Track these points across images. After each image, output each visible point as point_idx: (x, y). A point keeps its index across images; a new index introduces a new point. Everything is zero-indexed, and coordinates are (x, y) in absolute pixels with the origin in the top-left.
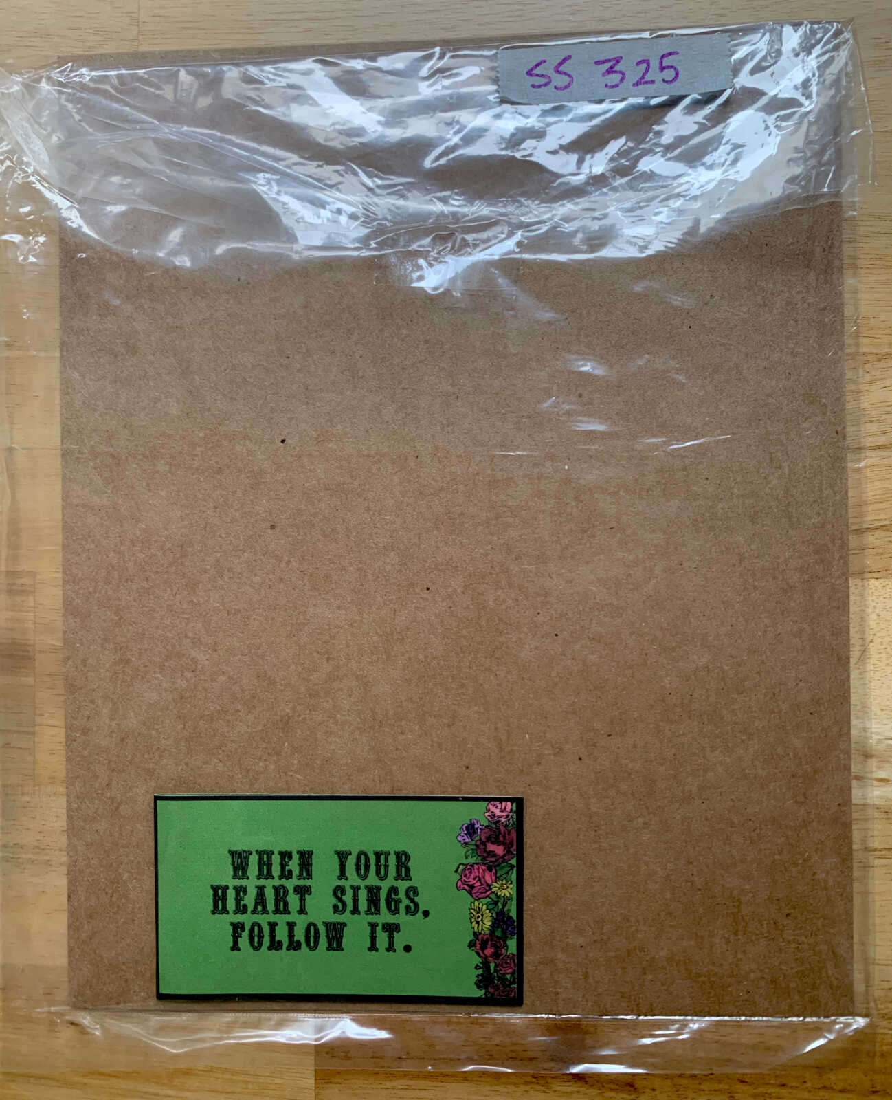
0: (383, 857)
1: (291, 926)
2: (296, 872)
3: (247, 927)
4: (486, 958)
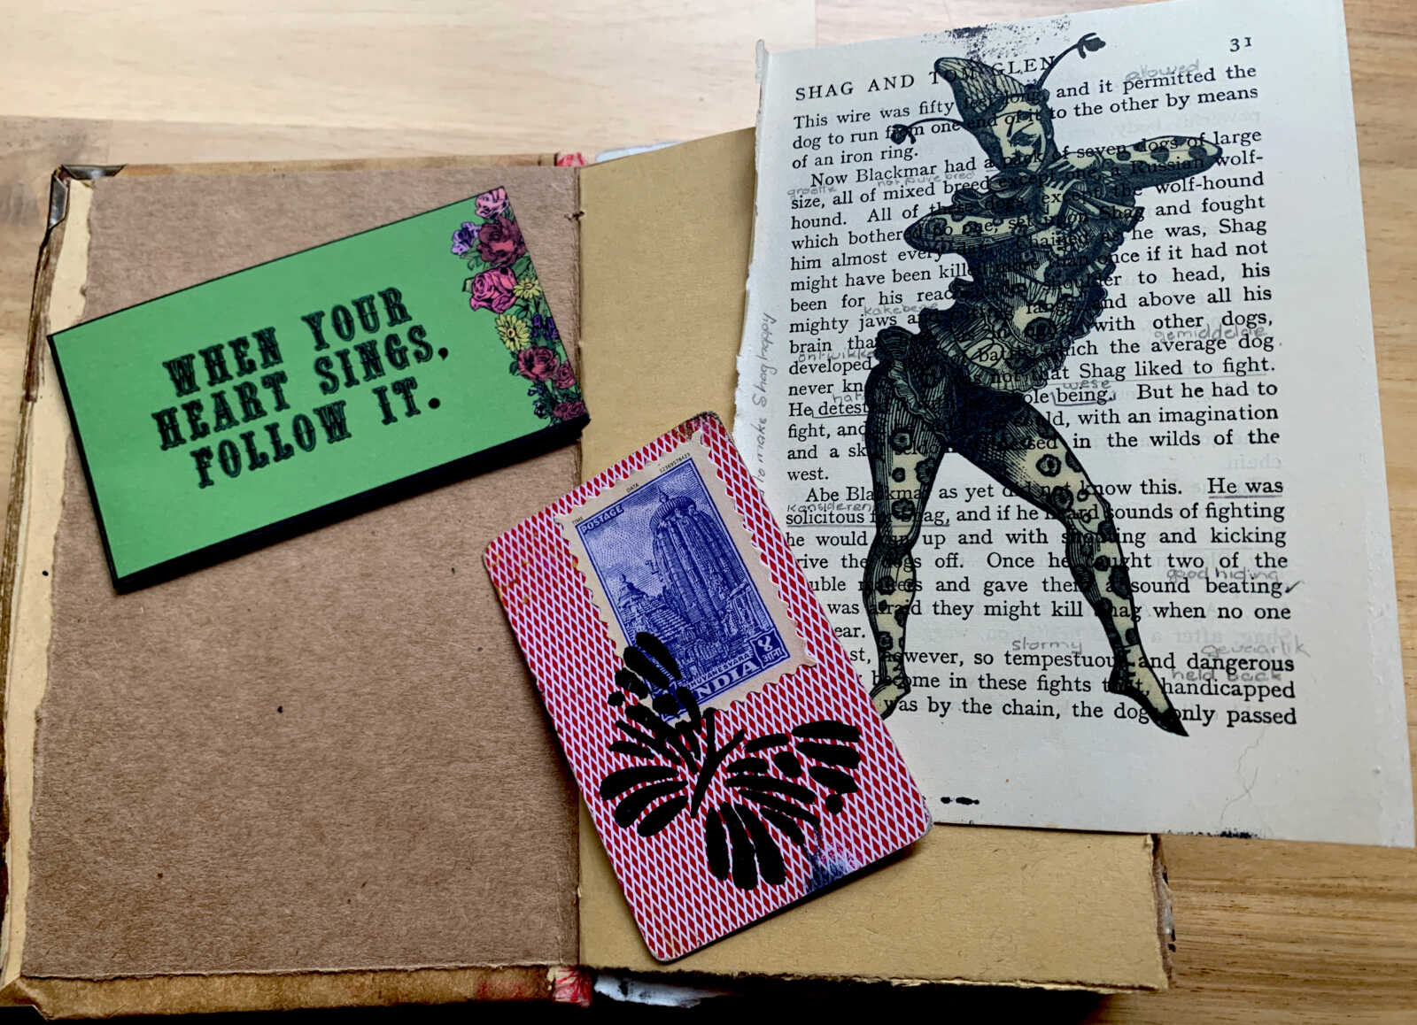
0: (366, 305)
1: (272, 429)
2: (259, 360)
3: (215, 450)
4: (537, 377)
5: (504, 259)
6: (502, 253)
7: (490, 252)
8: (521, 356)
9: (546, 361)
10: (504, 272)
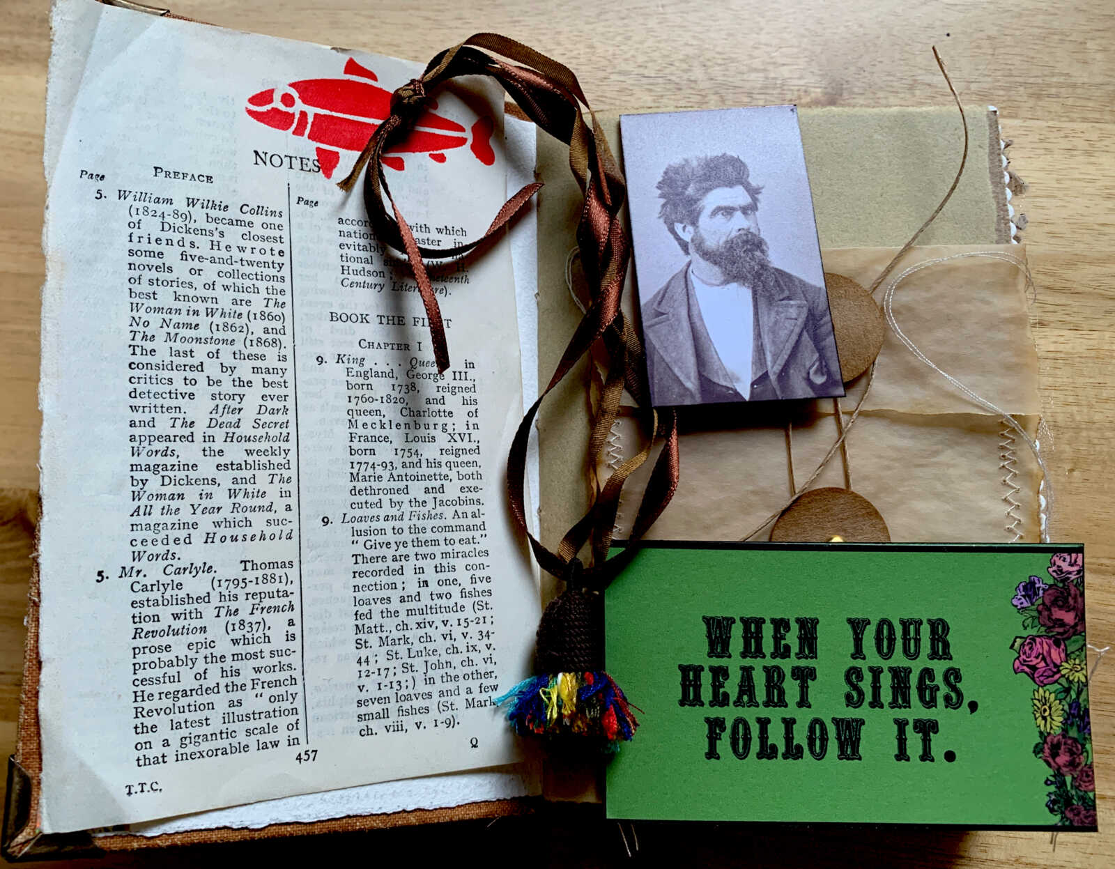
0: (912, 627)
1: (789, 723)
2: (795, 649)
3: (729, 725)
4: (1059, 769)
5: (1061, 630)
6: (1061, 623)
7: (1049, 617)
8: (1049, 739)
9: (1071, 753)
10: (1057, 644)
